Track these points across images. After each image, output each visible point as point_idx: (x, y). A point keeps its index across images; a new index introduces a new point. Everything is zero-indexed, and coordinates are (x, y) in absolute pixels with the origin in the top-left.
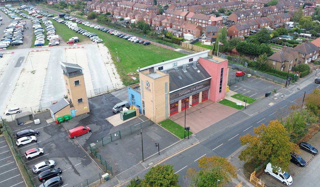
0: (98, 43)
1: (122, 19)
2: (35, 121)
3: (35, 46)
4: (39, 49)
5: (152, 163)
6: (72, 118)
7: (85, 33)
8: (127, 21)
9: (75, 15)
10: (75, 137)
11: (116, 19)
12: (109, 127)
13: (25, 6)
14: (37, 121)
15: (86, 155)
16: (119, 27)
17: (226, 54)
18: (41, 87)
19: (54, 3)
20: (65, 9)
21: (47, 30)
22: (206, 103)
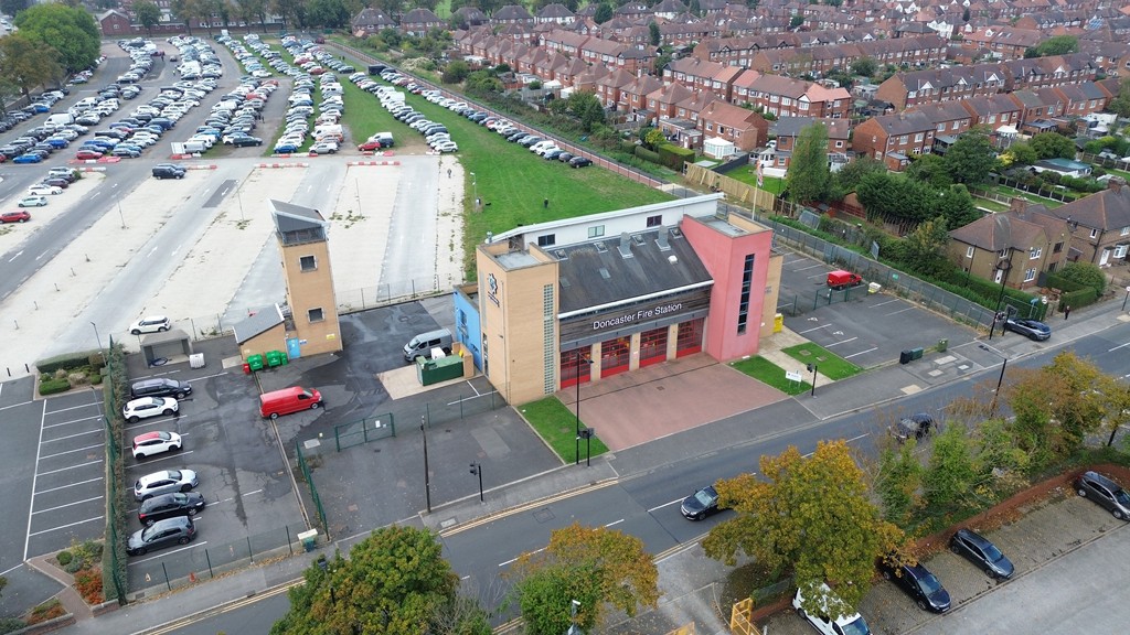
0: (442, 152)
1: (536, 87)
2: (192, 357)
3: (275, 152)
4: (281, 160)
5: (452, 522)
6: (288, 362)
7: (417, 123)
8: (550, 90)
9: (410, 69)
10: (274, 416)
11: (521, 85)
12: (379, 397)
13: (292, 39)
14: (196, 359)
15: (284, 469)
16: (518, 108)
17: (821, 211)
18: (246, 266)
19: (368, 32)
20: (392, 51)
21: (321, 109)
22: (689, 361)
